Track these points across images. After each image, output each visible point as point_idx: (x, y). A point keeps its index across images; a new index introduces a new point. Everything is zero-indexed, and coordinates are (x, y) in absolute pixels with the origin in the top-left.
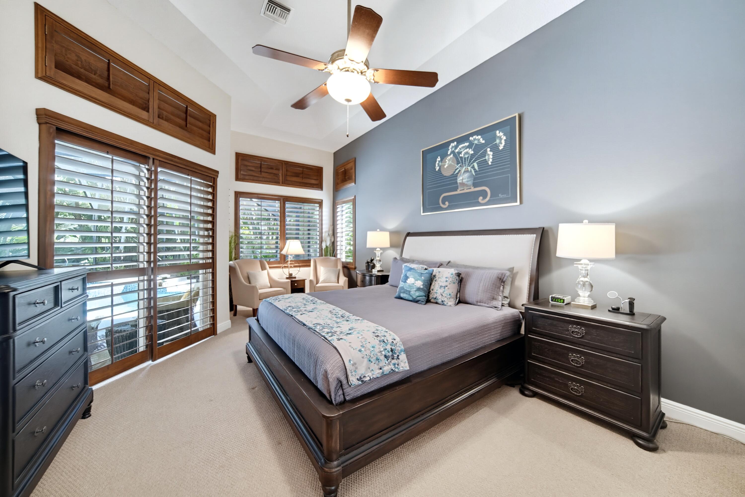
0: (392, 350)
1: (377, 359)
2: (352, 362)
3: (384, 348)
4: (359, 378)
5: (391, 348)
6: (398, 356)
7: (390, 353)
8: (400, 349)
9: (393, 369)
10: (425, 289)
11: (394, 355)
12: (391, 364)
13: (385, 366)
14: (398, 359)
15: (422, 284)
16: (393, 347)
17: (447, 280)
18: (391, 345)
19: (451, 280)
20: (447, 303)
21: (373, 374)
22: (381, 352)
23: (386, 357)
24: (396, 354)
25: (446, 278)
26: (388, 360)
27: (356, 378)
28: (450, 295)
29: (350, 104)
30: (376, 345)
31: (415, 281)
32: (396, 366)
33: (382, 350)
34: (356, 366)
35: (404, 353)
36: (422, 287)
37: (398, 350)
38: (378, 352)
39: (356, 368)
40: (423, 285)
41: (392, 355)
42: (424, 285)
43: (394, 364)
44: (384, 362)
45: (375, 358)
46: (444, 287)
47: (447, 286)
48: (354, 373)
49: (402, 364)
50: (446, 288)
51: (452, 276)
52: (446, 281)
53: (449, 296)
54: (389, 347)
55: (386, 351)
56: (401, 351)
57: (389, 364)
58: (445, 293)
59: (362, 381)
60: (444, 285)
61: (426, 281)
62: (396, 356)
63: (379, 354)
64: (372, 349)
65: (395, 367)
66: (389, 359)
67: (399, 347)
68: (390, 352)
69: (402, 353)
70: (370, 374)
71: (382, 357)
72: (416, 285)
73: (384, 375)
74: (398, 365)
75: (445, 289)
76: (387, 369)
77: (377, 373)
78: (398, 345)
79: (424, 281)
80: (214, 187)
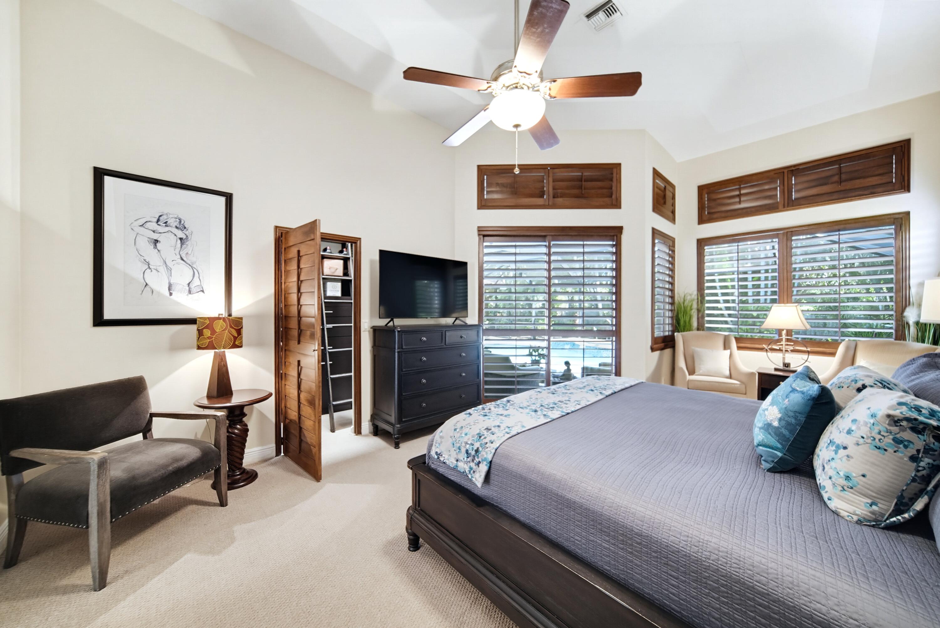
0: (477, 451)
1: (459, 448)
2: (441, 434)
3: (473, 442)
4: (439, 453)
5: (478, 448)
6: (479, 462)
7: (473, 453)
8: (485, 456)
9: (467, 472)
10: (785, 432)
11: (476, 458)
12: (469, 465)
13: (461, 460)
14: (478, 466)
15: (779, 416)
16: (480, 449)
17: (854, 428)
18: (481, 444)
19: (864, 431)
20: (829, 499)
21: (448, 460)
22: (466, 443)
23: (467, 452)
24: (478, 458)
25: (854, 421)
26: (468, 457)
27: (436, 451)
28: (848, 478)
29: (519, 129)
30: (469, 434)
31: (770, 405)
32: (472, 471)
33: (469, 442)
34: (442, 440)
35: (486, 465)
36: (776, 424)
37: (483, 455)
38: (464, 442)
39: (441, 442)
40: (780, 420)
41: (474, 456)
42: (783, 423)
43: (471, 468)
44: (463, 456)
45: (458, 445)
46: (838, 447)
47: (845, 448)
48: (437, 445)
49: (477, 475)
50: (842, 452)
51: (872, 421)
52: (849, 432)
53: (843, 482)
54: (477, 445)
55: (472, 446)
56: (485, 460)
57: (467, 463)
58: (833, 464)
59: (438, 458)
60: (838, 441)
61: (792, 414)
62: (477, 460)
63: (463, 444)
64: (463, 435)
65: (470, 472)
66: (470, 458)
67: (487, 453)
68: (474, 451)
69: (485, 463)
70: (446, 457)
71: (463, 450)
72: (765, 415)
73: (455, 469)
74: (474, 472)
75: (836, 452)
76: (463, 466)
77: (451, 462)
78: (487, 450)
79: (785, 412)
80: (618, 246)
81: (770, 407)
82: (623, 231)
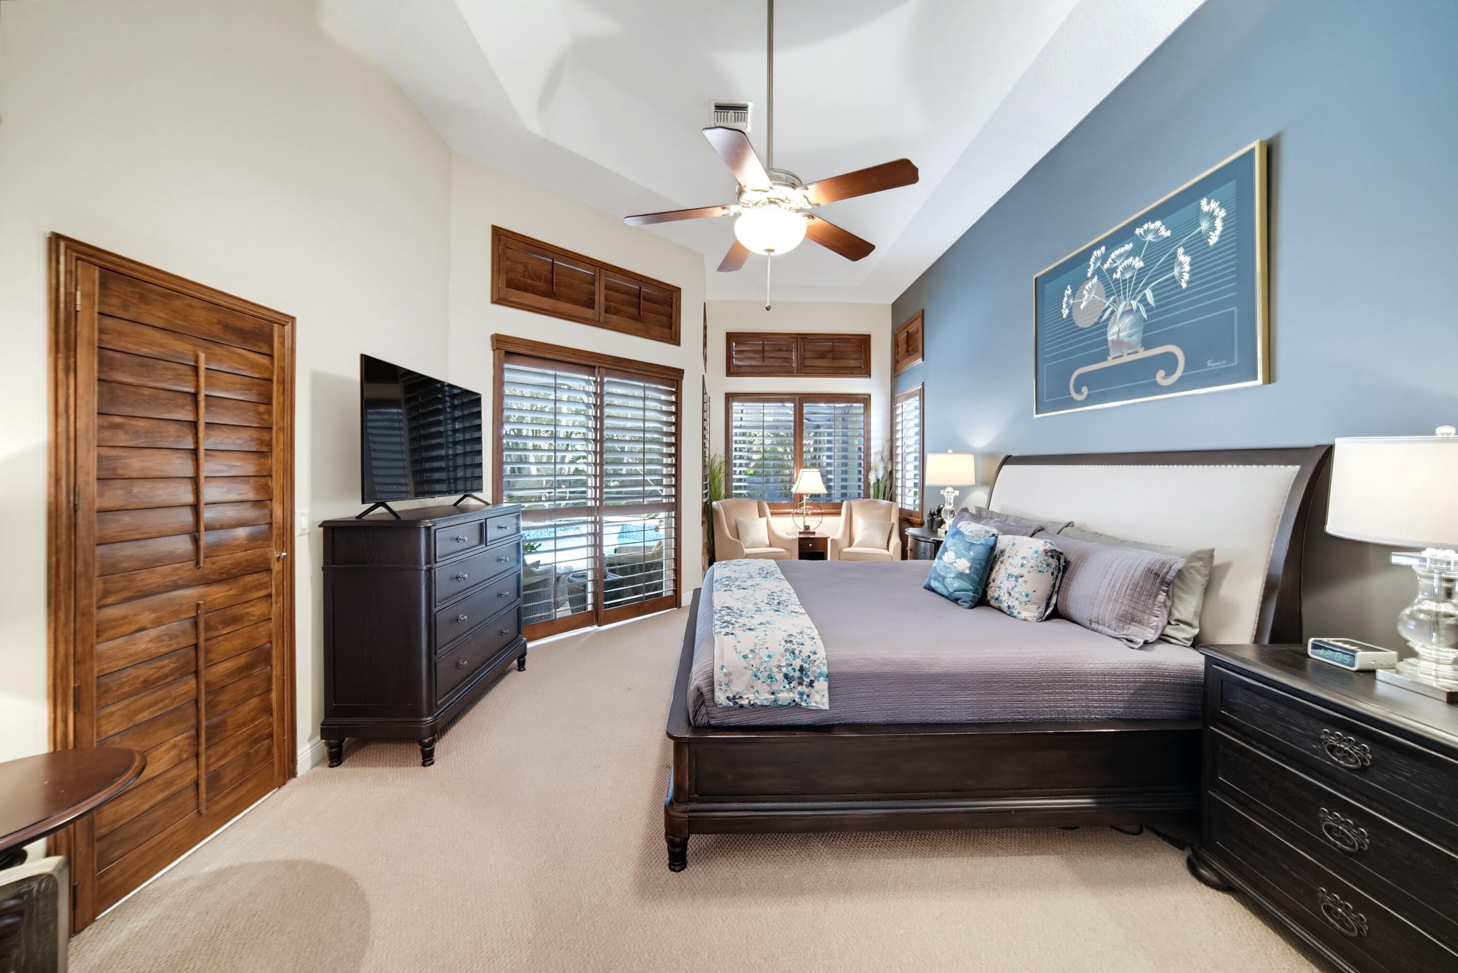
0: (802, 669)
1: (770, 677)
2: (725, 670)
3: (788, 662)
4: (732, 696)
5: (801, 667)
6: (812, 682)
7: (798, 674)
8: (819, 671)
9: (797, 700)
10: (975, 576)
11: (804, 678)
12: (796, 692)
13: (781, 690)
14: (812, 687)
15: (969, 565)
16: (806, 666)
17: (1025, 562)
18: (803, 660)
19: (1032, 563)
20: (1019, 613)
21: (756, 698)
22: (779, 667)
23: (786, 676)
24: (808, 677)
25: (1024, 558)
26: (790, 683)
27: (727, 695)
28: (1027, 595)
29: (772, 254)
30: (775, 655)
31: (956, 558)
32: (805, 697)
33: (784, 664)
34: (731, 677)
35: (825, 680)
36: (967, 571)
37: (815, 671)
38: (775, 666)
39: (730, 681)
40: (970, 568)
41: (800, 678)
42: (973, 570)
43: (801, 694)
44: (781, 684)
45: (766, 674)
46: (1017, 578)
47: (1022, 577)
48: (724, 687)
49: (817, 698)
50: (1020, 580)
51: (1036, 555)
52: (1023, 565)
53: (1025, 599)
54: (797, 664)
55: (791, 668)
56: (821, 675)
57: (791, 690)
58: (1017, 589)
59: (735, 703)
60: (1016, 574)
61: (977, 562)
62: (807, 680)
63: (775, 670)
64: (766, 659)
65: (801, 698)
66: (794, 682)
67: (819, 667)
68: (797, 671)
69: (822, 679)
70: (751, 696)
71: (780, 677)
72: (955, 567)
73: (776, 707)
74: (808, 696)
75: (1017, 581)
76: (785, 697)
77: (764, 697)
78: (816, 663)
79: (973, 561)
80: (678, 393)
81: (958, 560)
82: (685, 376)
